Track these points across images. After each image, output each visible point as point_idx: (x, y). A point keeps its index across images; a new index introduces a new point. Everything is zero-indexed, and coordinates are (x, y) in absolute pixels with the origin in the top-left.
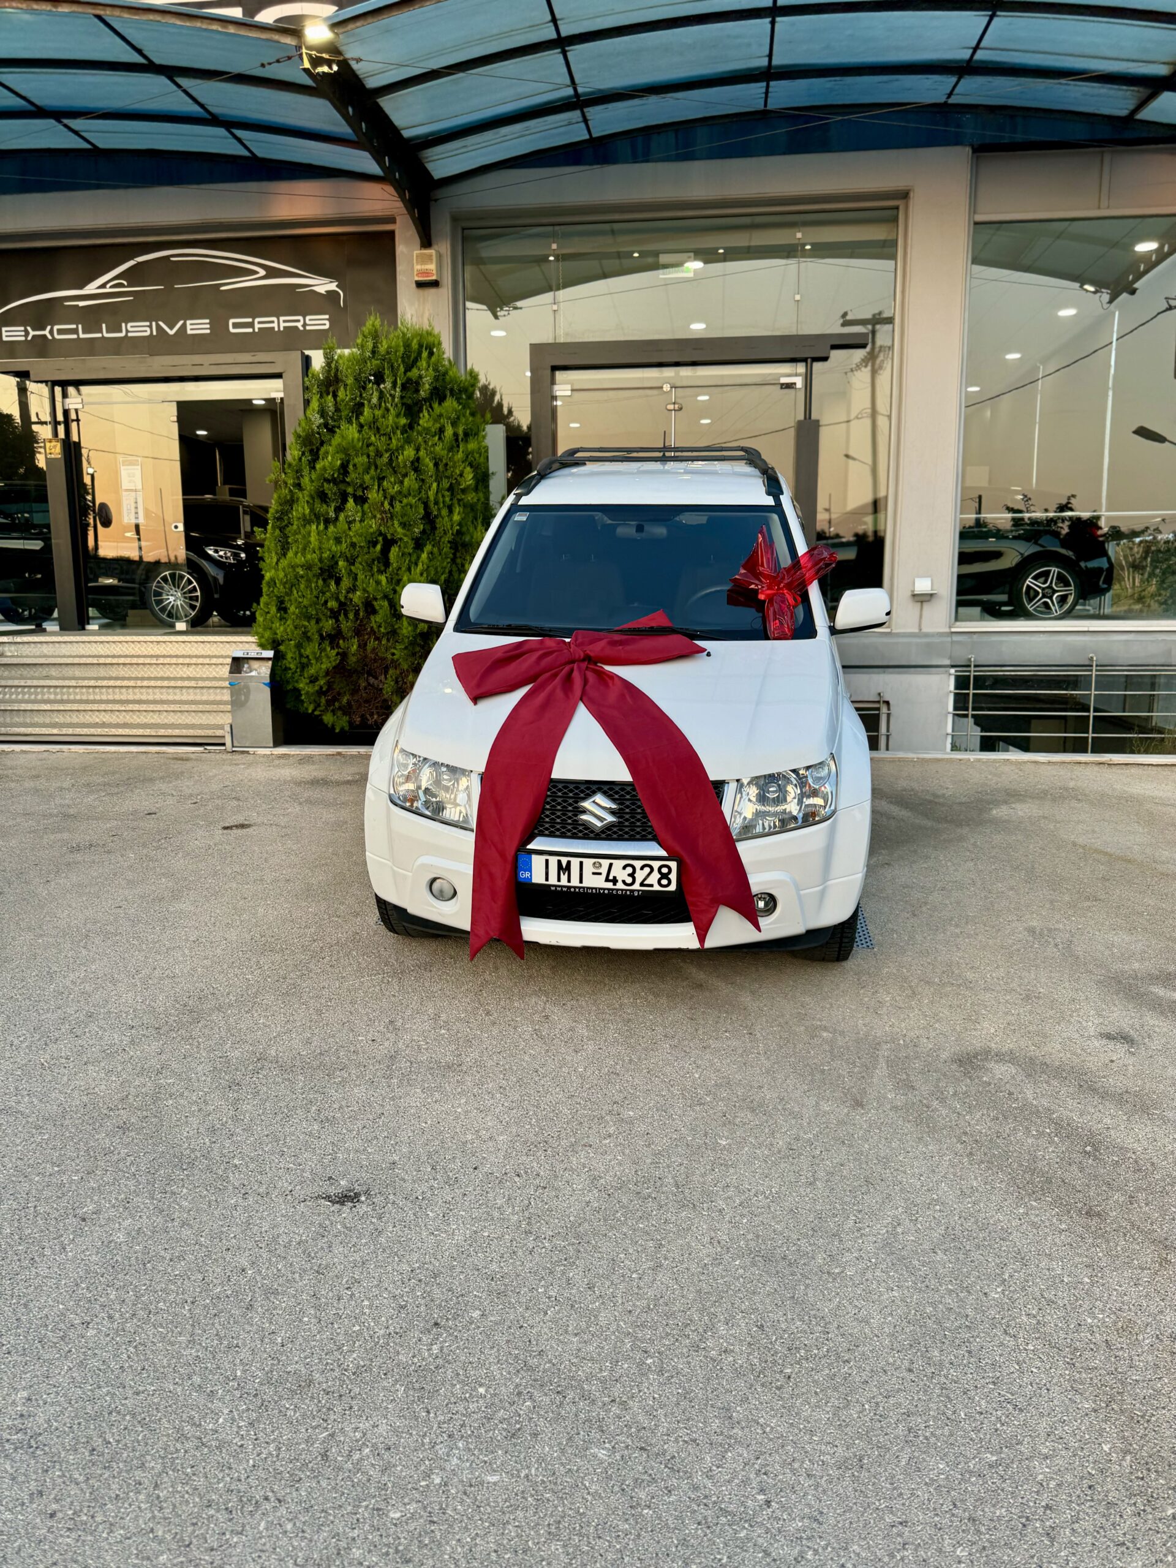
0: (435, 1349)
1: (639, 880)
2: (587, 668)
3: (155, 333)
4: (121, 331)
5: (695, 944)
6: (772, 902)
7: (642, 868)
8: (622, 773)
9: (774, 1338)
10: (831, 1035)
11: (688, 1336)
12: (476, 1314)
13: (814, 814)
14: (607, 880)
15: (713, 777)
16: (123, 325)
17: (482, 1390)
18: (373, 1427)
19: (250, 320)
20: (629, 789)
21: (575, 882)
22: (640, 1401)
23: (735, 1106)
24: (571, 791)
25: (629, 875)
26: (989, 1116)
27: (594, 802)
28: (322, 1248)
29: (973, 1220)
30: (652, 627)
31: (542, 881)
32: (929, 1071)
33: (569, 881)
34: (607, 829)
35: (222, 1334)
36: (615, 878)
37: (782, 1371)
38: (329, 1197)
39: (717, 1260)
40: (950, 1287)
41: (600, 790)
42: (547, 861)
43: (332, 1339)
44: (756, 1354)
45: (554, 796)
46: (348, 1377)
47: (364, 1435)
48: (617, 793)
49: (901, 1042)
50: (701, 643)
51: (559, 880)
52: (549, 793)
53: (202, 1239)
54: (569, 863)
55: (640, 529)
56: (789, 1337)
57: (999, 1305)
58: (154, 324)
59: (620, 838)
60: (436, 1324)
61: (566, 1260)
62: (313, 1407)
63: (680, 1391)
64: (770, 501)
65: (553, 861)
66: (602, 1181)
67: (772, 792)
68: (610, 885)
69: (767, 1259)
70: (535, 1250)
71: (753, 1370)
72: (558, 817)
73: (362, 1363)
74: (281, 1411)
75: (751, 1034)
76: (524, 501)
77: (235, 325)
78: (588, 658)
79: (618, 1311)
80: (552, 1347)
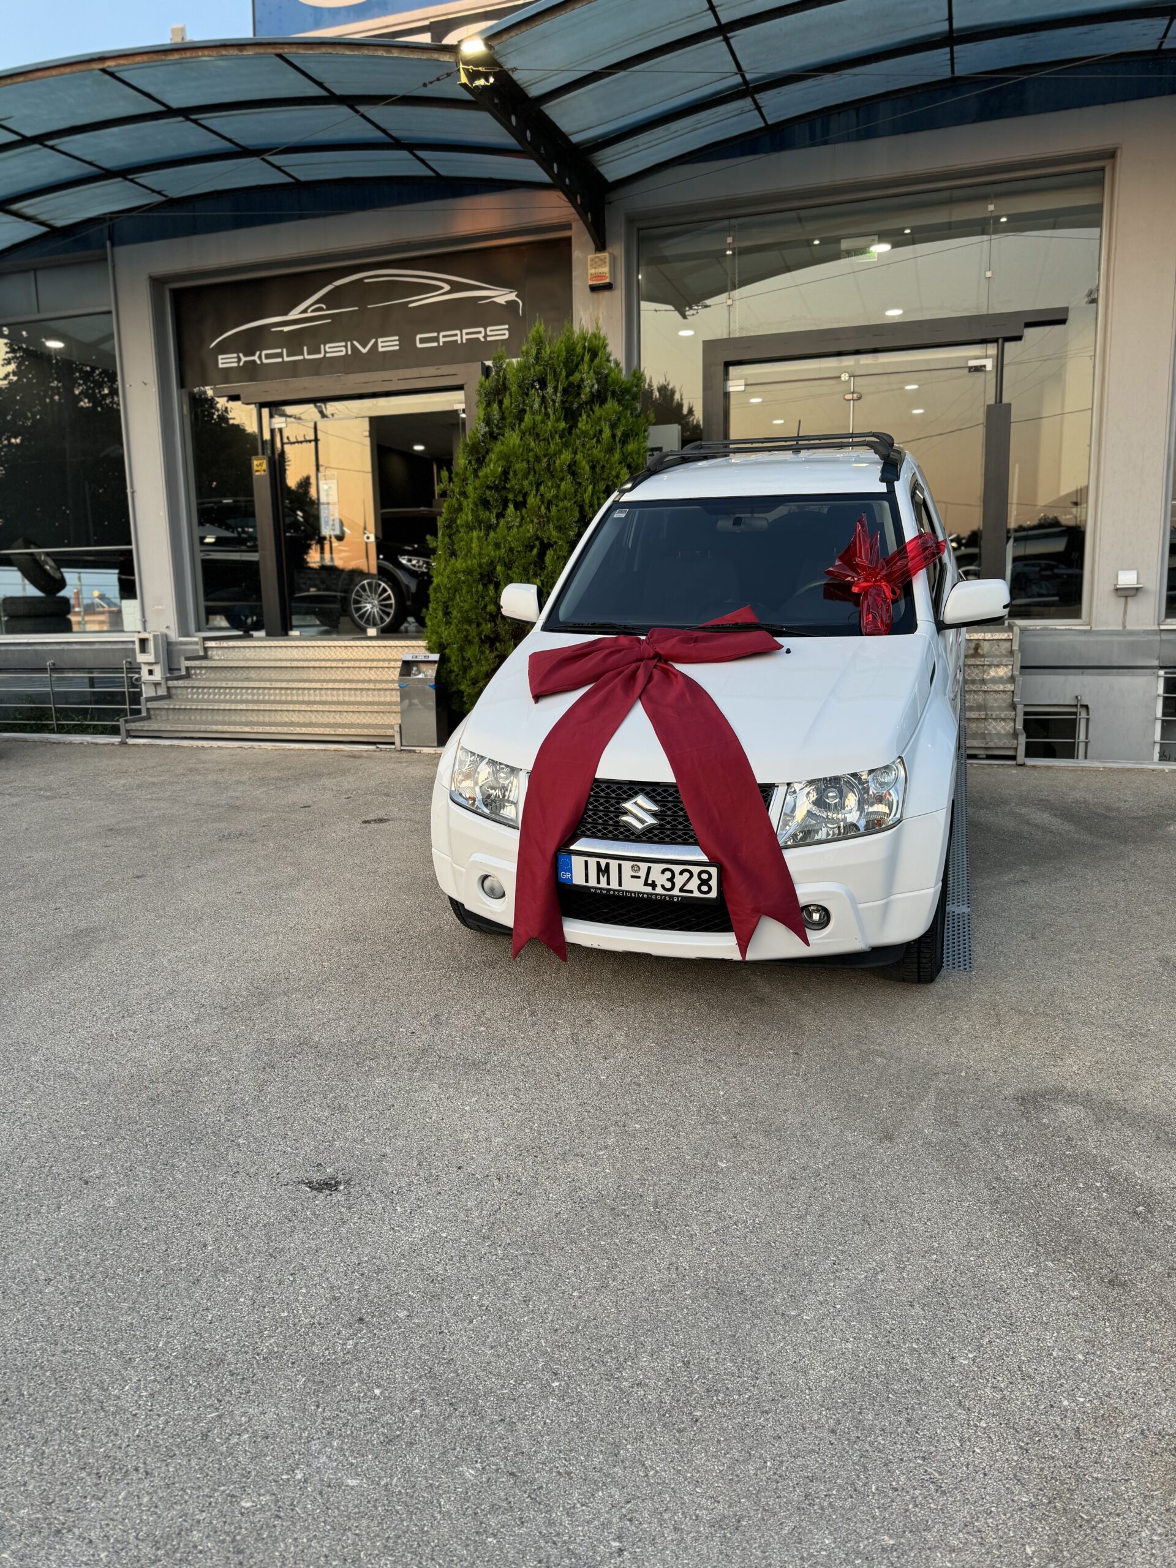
0: (350, 1344)
1: (678, 886)
2: (655, 667)
3: (350, 353)
4: (319, 352)
5: (737, 956)
6: (825, 913)
7: (681, 873)
8: (664, 773)
9: (697, 1376)
10: (885, 1061)
11: (604, 1364)
12: (402, 1314)
13: (879, 822)
14: (646, 884)
15: (761, 778)
16: (322, 346)
17: (377, 1392)
18: (261, 1413)
19: (435, 334)
20: (672, 790)
21: (614, 885)
22: (529, 1425)
23: (750, 1128)
24: (614, 791)
25: (668, 880)
26: (1034, 1162)
27: (635, 803)
28: (284, 1233)
29: (969, 1274)
30: (737, 624)
31: (583, 883)
32: (982, 1108)
33: (608, 883)
34: (648, 831)
35: (161, 1305)
36: (653, 882)
37: (691, 1414)
38: (311, 1183)
39: (668, 1287)
40: (914, 1345)
41: (642, 791)
42: (586, 862)
43: (257, 1322)
44: (671, 1391)
45: (597, 797)
46: (257, 1361)
47: (250, 1420)
48: (659, 794)
49: (963, 1074)
50: (780, 640)
51: (599, 882)
52: (592, 793)
53: (181, 1212)
54: (608, 865)
55: (737, 522)
56: (713, 1378)
57: (964, 1372)
58: (349, 343)
59: (661, 842)
60: (361, 1319)
61: (512, 1269)
62: (214, 1387)
63: (575, 1419)
64: (882, 488)
65: (592, 862)
66: (581, 1193)
67: (832, 798)
68: (649, 889)
69: (721, 1292)
70: (486, 1257)
71: (661, 1407)
72: (600, 818)
73: (276, 1350)
74: (183, 1386)
75: (797, 1054)
76: (627, 498)
77: (422, 341)
78: (658, 656)
79: (544, 1329)
80: (463, 1357)
